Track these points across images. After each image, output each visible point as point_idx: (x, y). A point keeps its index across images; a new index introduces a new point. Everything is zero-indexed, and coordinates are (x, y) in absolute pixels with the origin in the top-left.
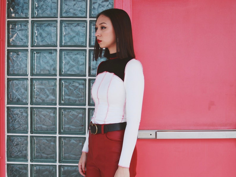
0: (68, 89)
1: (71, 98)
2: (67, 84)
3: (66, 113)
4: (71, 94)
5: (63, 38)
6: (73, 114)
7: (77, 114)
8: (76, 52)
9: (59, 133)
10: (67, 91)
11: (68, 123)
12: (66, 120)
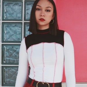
0: (8, 52)
1: (11, 59)
2: (8, 48)
3: (7, 70)
4: (11, 56)
5: (5, 14)
6: (12, 71)
7: (15, 71)
8: (14, 25)
9: (2, 85)
10: (8, 54)
11: (9, 78)
12: (7, 75)
